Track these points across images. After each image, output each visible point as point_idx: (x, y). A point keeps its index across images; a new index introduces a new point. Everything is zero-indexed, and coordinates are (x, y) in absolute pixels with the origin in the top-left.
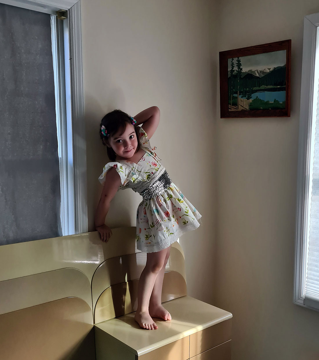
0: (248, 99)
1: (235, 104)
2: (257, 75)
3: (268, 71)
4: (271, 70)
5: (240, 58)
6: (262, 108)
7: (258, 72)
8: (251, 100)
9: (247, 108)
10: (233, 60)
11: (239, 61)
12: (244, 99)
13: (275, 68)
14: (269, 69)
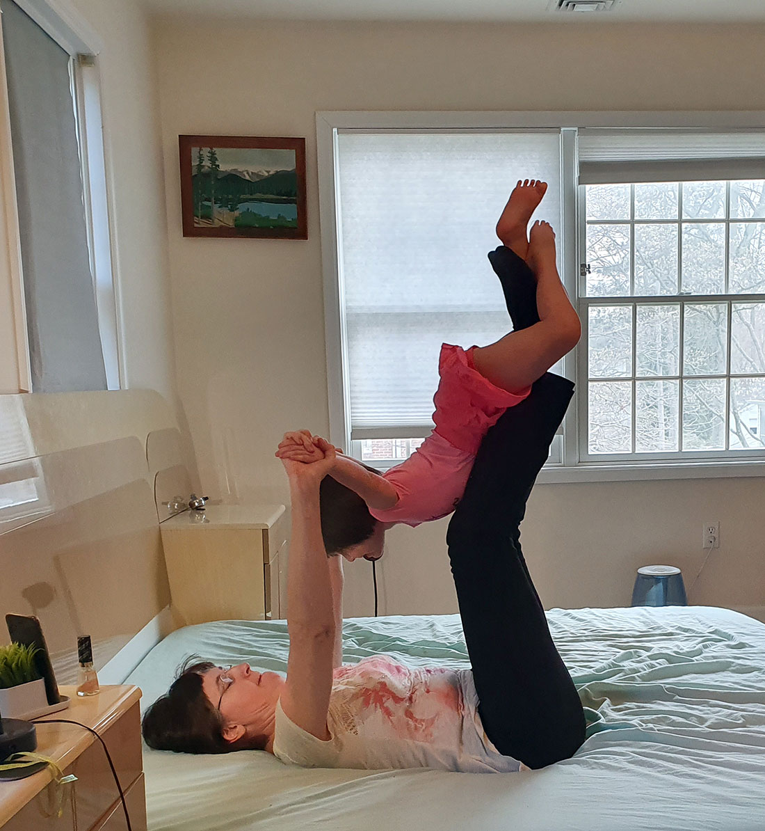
0: (232, 210)
1: (207, 217)
2: (248, 178)
3: (267, 174)
4: (270, 173)
5: (215, 149)
6: (257, 226)
7: (248, 173)
8: (237, 213)
9: (231, 224)
10: (200, 150)
11: (213, 154)
12: (225, 210)
13: (277, 172)
14: (268, 172)
